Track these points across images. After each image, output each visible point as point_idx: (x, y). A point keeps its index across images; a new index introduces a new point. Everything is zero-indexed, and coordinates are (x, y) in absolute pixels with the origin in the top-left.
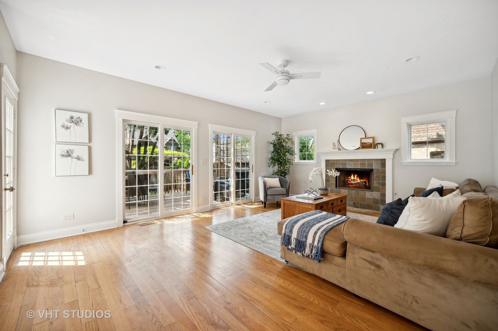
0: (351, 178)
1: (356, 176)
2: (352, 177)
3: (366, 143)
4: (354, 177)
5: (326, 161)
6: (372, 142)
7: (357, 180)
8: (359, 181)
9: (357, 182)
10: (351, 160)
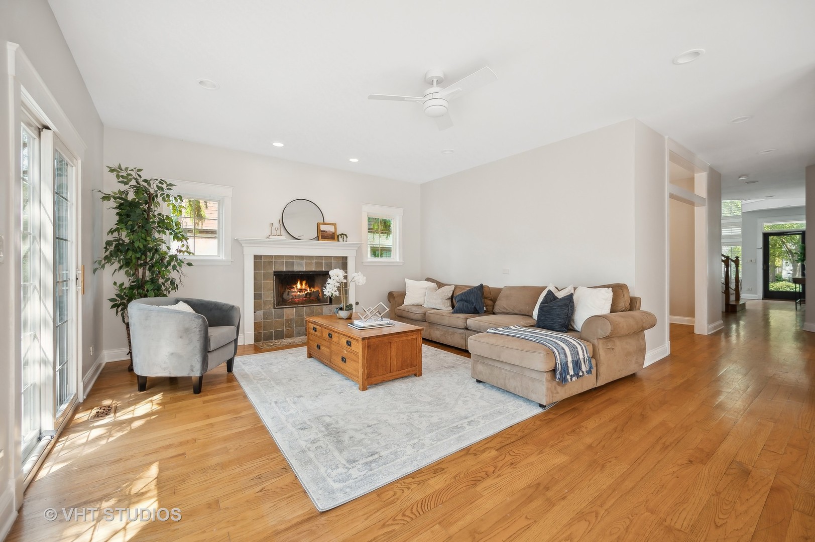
0: (297, 286)
1: (304, 283)
2: (299, 286)
3: (326, 232)
4: (301, 284)
5: (256, 257)
6: (334, 231)
7: (307, 290)
8: (308, 291)
9: (306, 292)
10: (302, 257)
